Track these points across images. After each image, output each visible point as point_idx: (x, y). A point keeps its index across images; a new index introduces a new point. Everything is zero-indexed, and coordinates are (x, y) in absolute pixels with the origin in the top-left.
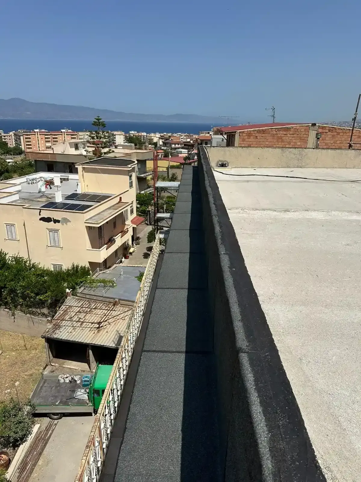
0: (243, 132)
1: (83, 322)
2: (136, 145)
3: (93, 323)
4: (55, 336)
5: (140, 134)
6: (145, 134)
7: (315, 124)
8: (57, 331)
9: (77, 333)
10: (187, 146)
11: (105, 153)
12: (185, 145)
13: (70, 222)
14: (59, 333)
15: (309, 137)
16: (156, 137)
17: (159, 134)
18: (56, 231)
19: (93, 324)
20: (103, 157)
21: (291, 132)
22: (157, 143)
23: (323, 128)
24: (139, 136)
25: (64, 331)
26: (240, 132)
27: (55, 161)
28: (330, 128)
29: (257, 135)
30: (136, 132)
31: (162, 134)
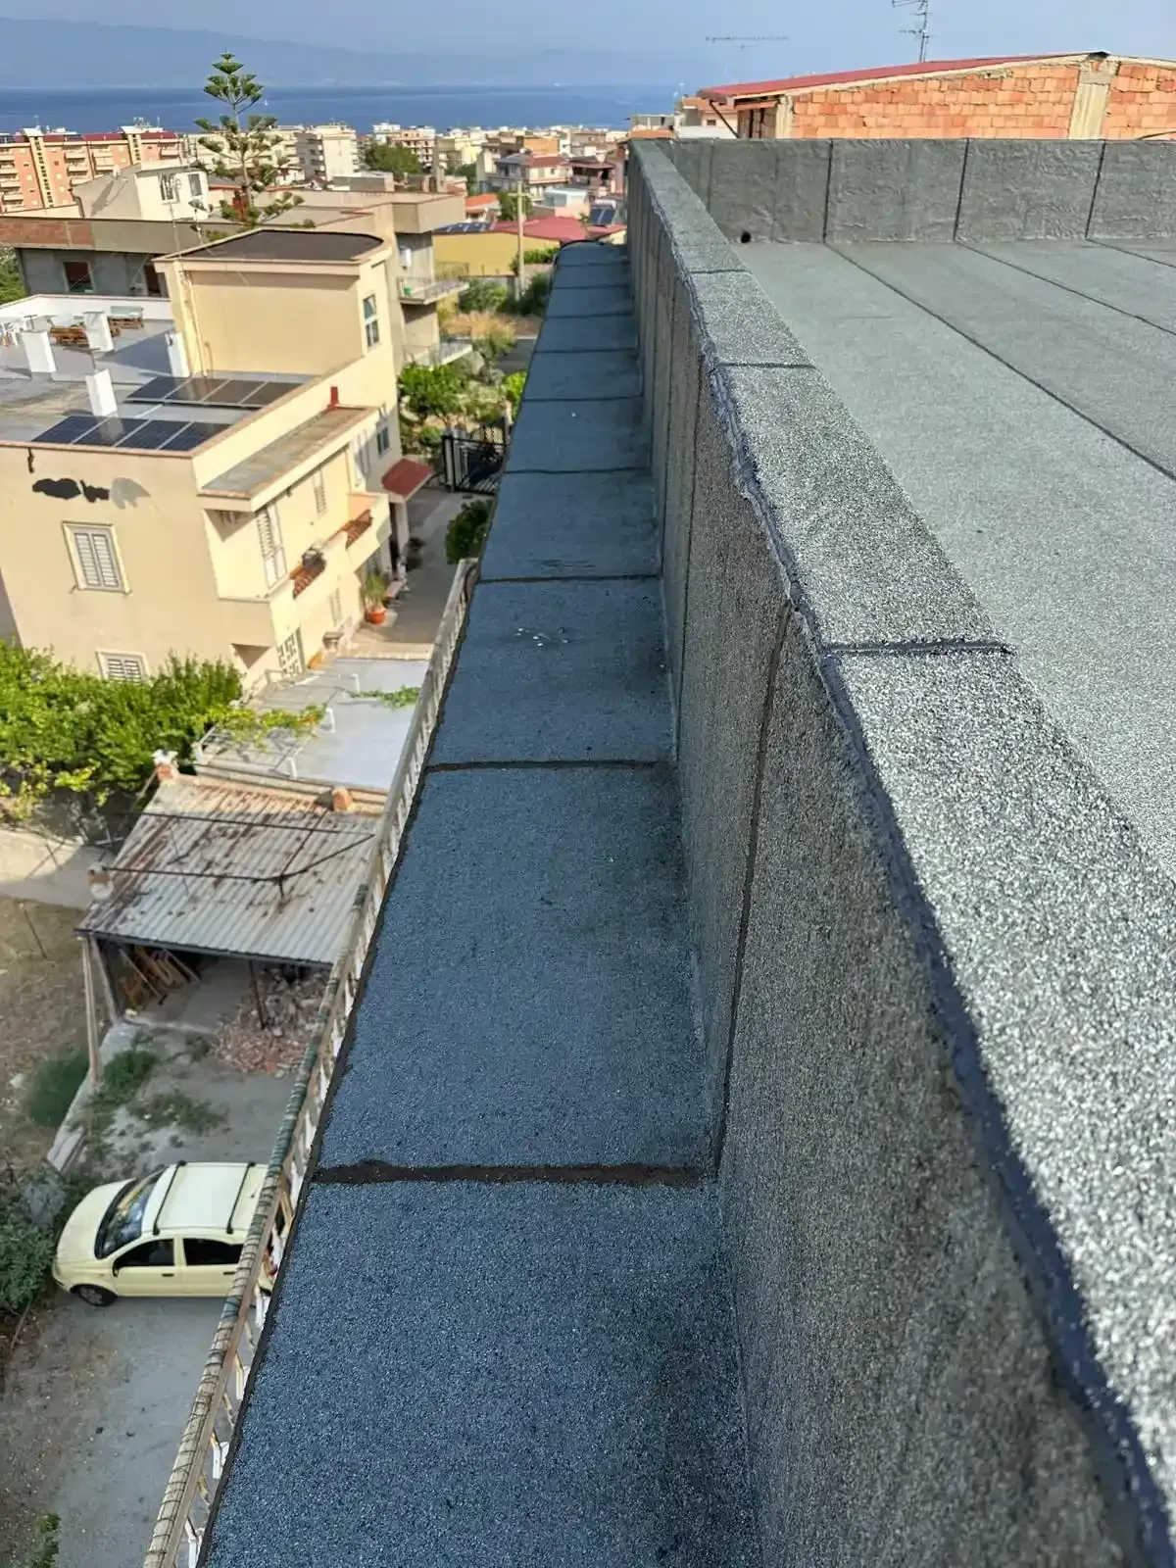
0: (809, 99)
1: (221, 878)
2: (397, 178)
3: (256, 881)
4: (124, 930)
5: (412, 134)
6: (429, 133)
7: (1103, 55)
8: (131, 912)
9: (204, 915)
10: (584, 173)
11: (271, 210)
12: (577, 171)
13: (147, 494)
14: (138, 917)
15: (1075, 113)
16: (470, 145)
17: (484, 133)
18: (103, 530)
19: (259, 884)
20: (261, 225)
21: (1002, 96)
22: (473, 166)
23: (1136, 71)
24: (408, 142)
25: (154, 911)
26: (796, 99)
27: (89, 247)
28: (1163, 72)
29: (864, 109)
30: (397, 128)
31: (493, 133)
